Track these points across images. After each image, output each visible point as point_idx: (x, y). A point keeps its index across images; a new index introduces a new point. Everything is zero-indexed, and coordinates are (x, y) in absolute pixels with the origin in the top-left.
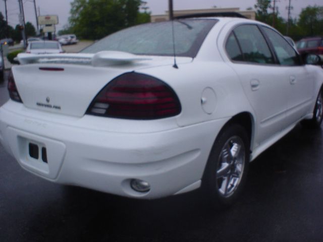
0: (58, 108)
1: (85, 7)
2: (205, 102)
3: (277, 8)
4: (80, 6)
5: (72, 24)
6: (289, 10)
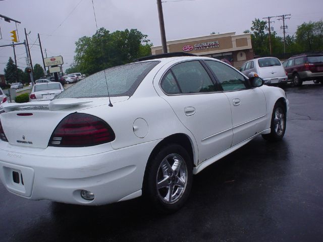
1: (89, 45)
2: (136, 130)
3: (272, 28)
4: (85, 45)
5: (78, 62)
6: (284, 29)
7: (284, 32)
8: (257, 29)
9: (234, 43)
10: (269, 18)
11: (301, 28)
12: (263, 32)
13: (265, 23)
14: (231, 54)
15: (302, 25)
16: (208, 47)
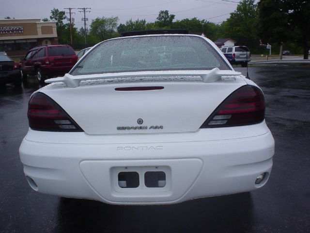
0: (161, 127)
3: (74, 19)
6: (85, 21)
7: (85, 24)
8: (56, 19)
9: (39, 30)
10: (70, 9)
11: (95, 22)
12: (62, 22)
13: (64, 13)
14: (36, 41)
15: (96, 19)
16: (11, 32)
